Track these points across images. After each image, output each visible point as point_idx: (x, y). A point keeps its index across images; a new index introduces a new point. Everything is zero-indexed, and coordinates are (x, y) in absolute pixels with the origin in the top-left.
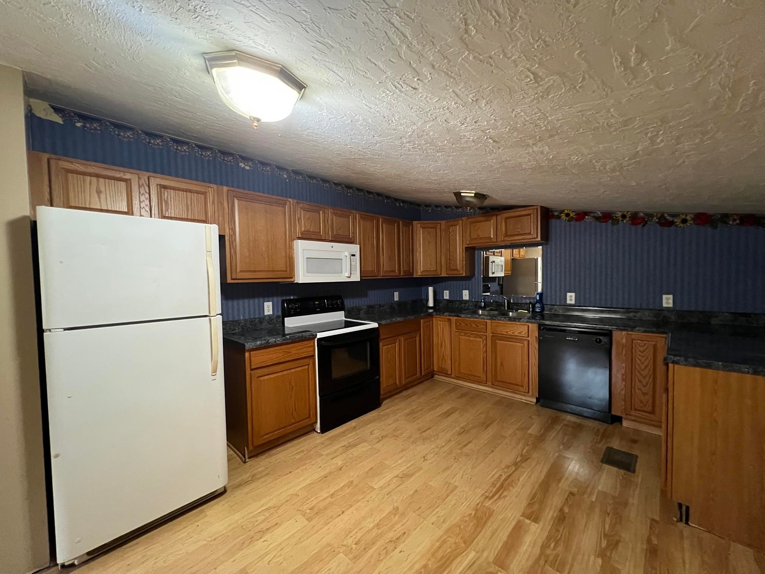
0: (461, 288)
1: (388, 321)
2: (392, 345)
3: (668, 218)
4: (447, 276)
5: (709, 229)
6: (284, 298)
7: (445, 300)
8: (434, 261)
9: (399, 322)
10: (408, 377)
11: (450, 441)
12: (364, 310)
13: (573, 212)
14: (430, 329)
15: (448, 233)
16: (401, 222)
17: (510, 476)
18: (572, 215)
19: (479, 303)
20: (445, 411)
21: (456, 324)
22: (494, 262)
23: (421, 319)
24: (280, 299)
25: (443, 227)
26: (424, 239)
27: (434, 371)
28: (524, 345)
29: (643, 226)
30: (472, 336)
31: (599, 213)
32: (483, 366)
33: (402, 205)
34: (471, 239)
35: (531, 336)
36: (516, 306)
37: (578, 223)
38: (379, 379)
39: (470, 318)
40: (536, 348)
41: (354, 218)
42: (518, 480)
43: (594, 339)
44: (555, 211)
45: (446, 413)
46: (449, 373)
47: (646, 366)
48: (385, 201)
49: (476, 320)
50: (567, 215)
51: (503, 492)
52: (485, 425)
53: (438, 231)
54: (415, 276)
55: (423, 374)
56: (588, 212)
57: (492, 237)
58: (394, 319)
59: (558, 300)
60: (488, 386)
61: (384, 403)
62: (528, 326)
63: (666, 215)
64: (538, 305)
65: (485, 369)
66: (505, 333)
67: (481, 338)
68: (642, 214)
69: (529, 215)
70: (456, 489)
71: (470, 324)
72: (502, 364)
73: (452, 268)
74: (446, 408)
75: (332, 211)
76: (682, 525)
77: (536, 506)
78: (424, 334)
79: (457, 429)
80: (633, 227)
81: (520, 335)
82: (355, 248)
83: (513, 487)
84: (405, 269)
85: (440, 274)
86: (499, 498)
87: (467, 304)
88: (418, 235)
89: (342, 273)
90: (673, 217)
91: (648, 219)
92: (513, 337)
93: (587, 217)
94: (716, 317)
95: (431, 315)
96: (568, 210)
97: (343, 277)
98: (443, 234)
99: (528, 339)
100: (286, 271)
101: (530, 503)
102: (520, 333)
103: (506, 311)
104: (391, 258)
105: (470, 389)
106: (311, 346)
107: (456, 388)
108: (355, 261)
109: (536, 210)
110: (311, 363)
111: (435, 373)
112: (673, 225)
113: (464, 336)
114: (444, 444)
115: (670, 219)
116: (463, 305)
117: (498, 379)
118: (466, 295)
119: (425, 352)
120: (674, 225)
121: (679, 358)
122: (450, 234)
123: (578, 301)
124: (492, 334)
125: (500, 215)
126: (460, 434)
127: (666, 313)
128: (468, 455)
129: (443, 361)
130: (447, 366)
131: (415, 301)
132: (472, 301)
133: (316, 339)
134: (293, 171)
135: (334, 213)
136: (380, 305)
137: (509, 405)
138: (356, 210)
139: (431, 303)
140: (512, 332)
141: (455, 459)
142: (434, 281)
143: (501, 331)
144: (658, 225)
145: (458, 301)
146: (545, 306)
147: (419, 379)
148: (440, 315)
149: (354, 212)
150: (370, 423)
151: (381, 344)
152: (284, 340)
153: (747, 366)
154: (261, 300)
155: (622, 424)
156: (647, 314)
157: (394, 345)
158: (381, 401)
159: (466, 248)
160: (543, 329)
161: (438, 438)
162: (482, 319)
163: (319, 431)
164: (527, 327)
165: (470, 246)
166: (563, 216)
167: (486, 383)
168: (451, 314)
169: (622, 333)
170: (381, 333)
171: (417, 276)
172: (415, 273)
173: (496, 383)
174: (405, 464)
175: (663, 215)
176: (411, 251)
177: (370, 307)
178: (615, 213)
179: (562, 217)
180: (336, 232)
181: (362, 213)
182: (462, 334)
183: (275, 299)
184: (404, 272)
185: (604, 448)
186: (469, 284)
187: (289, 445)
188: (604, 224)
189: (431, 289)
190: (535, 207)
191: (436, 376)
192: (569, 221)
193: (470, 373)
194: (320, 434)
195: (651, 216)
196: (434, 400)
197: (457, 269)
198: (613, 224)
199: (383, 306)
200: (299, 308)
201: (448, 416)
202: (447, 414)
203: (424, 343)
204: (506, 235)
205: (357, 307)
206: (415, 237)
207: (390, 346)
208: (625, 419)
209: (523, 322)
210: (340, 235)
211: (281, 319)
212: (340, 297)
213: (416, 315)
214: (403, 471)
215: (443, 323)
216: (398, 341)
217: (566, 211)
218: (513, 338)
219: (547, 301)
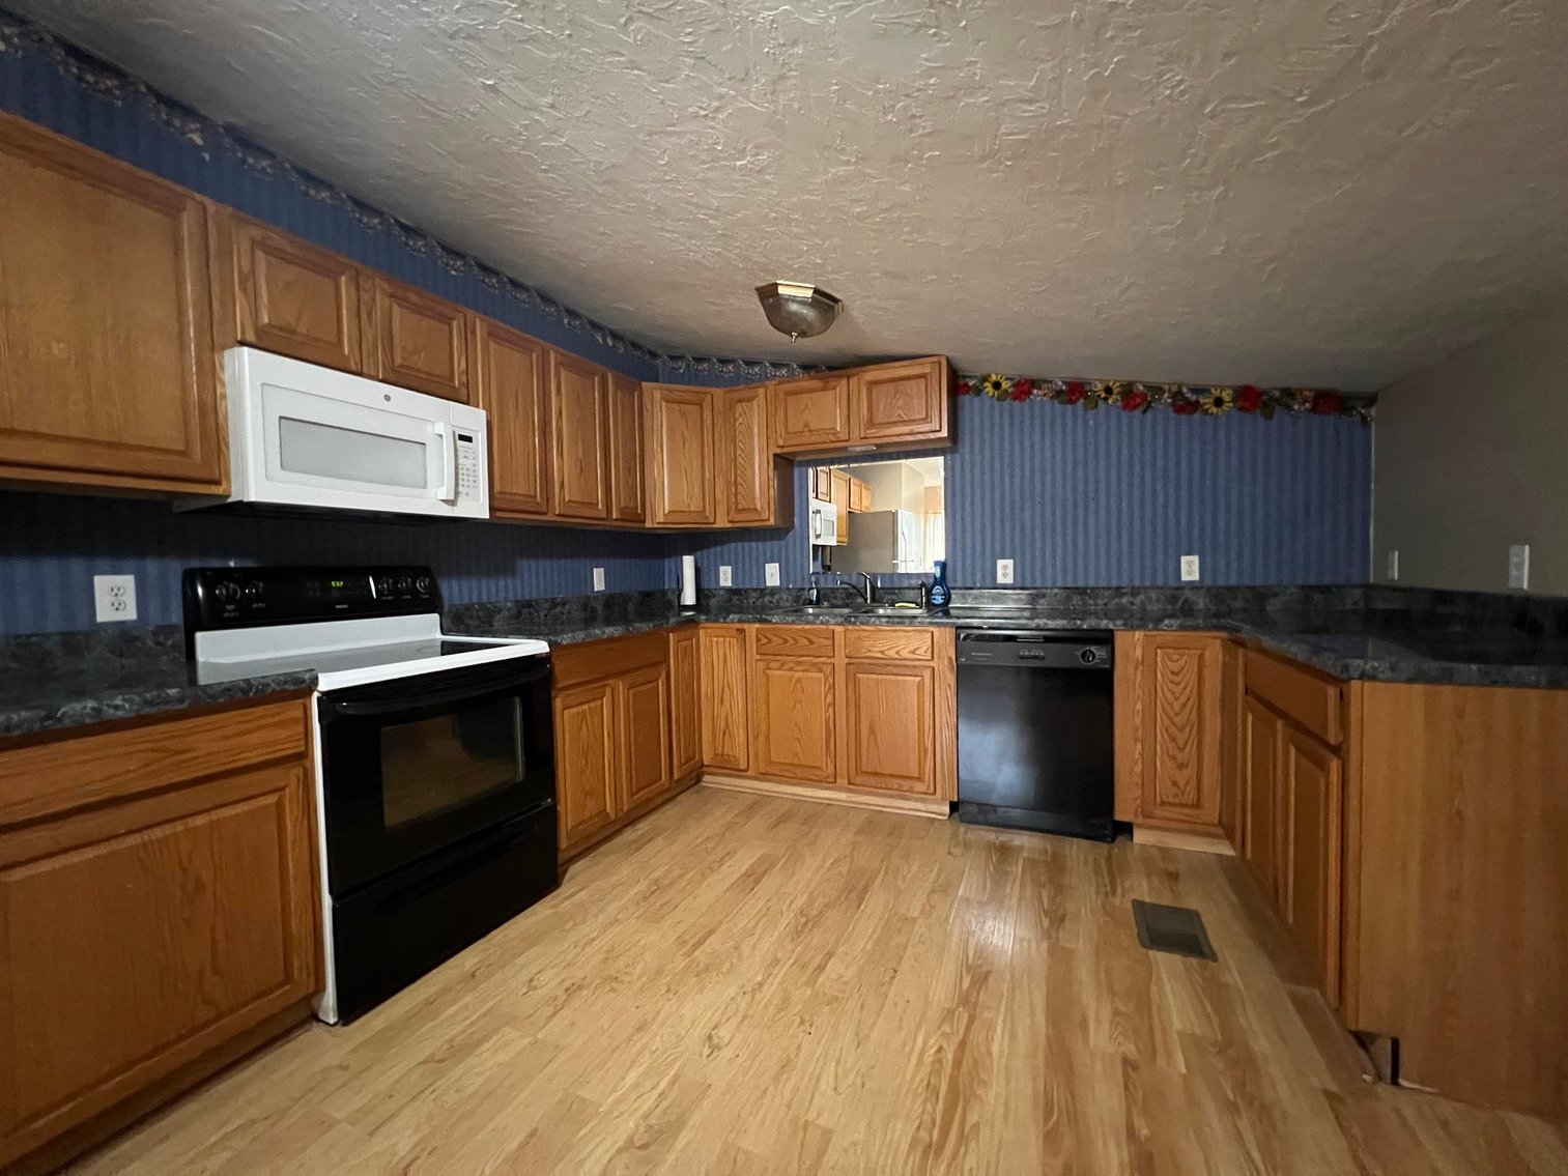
0: (761, 560)
1: (580, 636)
2: (592, 705)
3: (1189, 395)
4: (730, 525)
5: (1261, 420)
6: (195, 563)
7: (723, 588)
8: (697, 490)
9: (611, 640)
10: (639, 790)
11: (776, 962)
12: (505, 613)
13: (1006, 379)
14: (692, 656)
15: (732, 420)
16: (610, 376)
17: (962, 1044)
18: (1005, 385)
19: (806, 592)
20: (743, 870)
21: (758, 640)
22: (818, 512)
23: (668, 631)
24: (175, 568)
25: (718, 404)
26: (671, 430)
27: (703, 765)
28: (923, 680)
29: (1144, 412)
30: (799, 668)
31: (1060, 383)
32: (828, 743)
33: (611, 343)
34: (787, 433)
35: (939, 658)
36: (889, 594)
37: (1017, 403)
38: (553, 809)
39: (793, 622)
40: (949, 685)
41: (468, 333)
42: (989, 1053)
43: (1079, 654)
44: (970, 377)
45: (747, 874)
46: (743, 766)
47: (1184, 705)
48: (566, 321)
49: (807, 627)
50: (997, 386)
51: (964, 1111)
52: (855, 891)
53: (707, 414)
54: (648, 525)
55: (676, 777)
56: (1039, 380)
57: (838, 429)
58: (598, 631)
59: (978, 576)
60: (841, 789)
61: (569, 874)
62: (933, 633)
63: (1185, 390)
64: (937, 589)
65: (832, 749)
66: (880, 655)
67: (821, 671)
68: (1141, 388)
69: (923, 376)
70: (827, 1143)
71: (794, 639)
72: (872, 732)
73: (743, 504)
74: (743, 862)
75: (386, 286)
76: (1384, 1090)
77: (1068, 1141)
78: (677, 671)
79: (788, 917)
80: (1124, 415)
81: (912, 656)
82: (473, 419)
83: (984, 1084)
84: (622, 504)
85: (712, 520)
86: (963, 1138)
87: (776, 597)
88: (657, 421)
89: (425, 486)
90: (1197, 394)
91: (1153, 396)
92: (897, 662)
93: (1035, 391)
94: (1276, 595)
95: (692, 622)
96: (997, 375)
97: (428, 501)
98: (719, 422)
99: (932, 664)
100: (183, 454)
101: (1048, 1132)
102: (913, 652)
103: (869, 606)
104: (584, 467)
105: (799, 801)
106: (293, 721)
107: (758, 803)
108: (470, 455)
109: (937, 365)
110: (293, 781)
111: (704, 769)
112: (1197, 408)
113: (780, 669)
114: (759, 978)
115: (1194, 398)
116: (767, 599)
117: (864, 769)
118: (772, 575)
119: (681, 718)
120: (1199, 411)
121: (1376, 664)
122: (735, 420)
123: (1019, 579)
124: (847, 660)
125: (855, 375)
126: (797, 933)
127: (1188, 593)
128: (837, 998)
129: (727, 737)
130: (738, 749)
131: (647, 595)
132: (788, 589)
133: (316, 695)
134: (231, 130)
135: (392, 296)
136: (553, 600)
137: (896, 828)
138: (476, 309)
139: (689, 597)
140: (895, 650)
141: (802, 1022)
142: (698, 539)
143: (869, 651)
144: (1171, 410)
145: (755, 590)
146: (952, 591)
147: (667, 790)
148: (716, 621)
149: (470, 313)
150: (528, 948)
151: (558, 703)
152: (147, 703)
153: (1532, 669)
154: (76, 565)
155: (1132, 839)
156: (1154, 596)
157: (598, 703)
158: (560, 870)
159: (775, 455)
160: (964, 639)
161: (740, 958)
162: (822, 623)
163: (332, 1020)
164: (929, 635)
165: (785, 450)
166: (989, 389)
167: (835, 783)
168: (745, 617)
169: (1134, 635)
170: (557, 669)
171: (656, 526)
172: (648, 518)
173: (859, 780)
174: (649, 1084)
175: (1179, 392)
176: (637, 461)
177: (526, 605)
178: (1090, 384)
179: (987, 390)
180: (404, 359)
181: (492, 320)
182: (772, 665)
183: (152, 566)
184: (622, 510)
185: (1129, 906)
186: (780, 549)
187: (190, 1107)
188: (1069, 406)
189: (688, 562)
190: (935, 359)
191: (707, 778)
192: (999, 399)
193: (795, 761)
194: (340, 1029)
195: (1157, 390)
196: (710, 845)
197: (756, 509)
198: (1086, 408)
199: (564, 604)
200: (258, 598)
201: (757, 882)
202: (753, 878)
203: (677, 692)
204: (871, 423)
205: (481, 605)
206: (647, 426)
207: (585, 707)
208: (1140, 826)
209: (922, 623)
210: (419, 370)
211: (180, 636)
212: (424, 571)
213: (656, 622)
214: (646, 1117)
215: (724, 641)
216: (608, 691)
217: (994, 378)
218: (896, 666)
219: (955, 581)
